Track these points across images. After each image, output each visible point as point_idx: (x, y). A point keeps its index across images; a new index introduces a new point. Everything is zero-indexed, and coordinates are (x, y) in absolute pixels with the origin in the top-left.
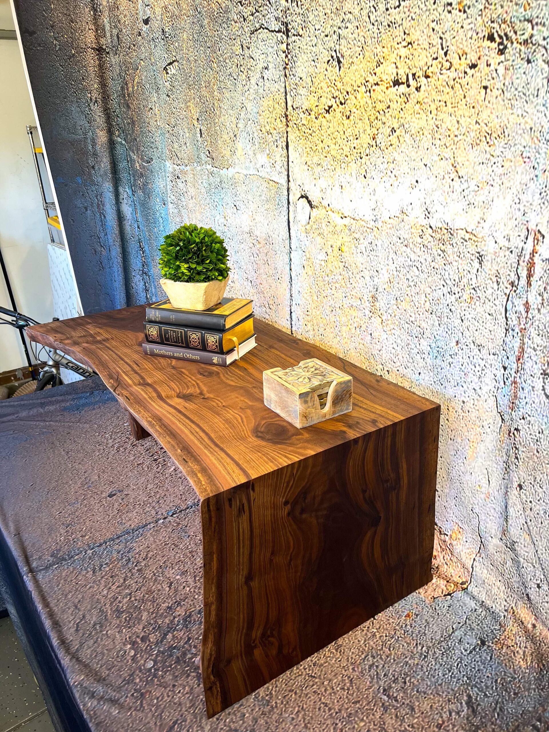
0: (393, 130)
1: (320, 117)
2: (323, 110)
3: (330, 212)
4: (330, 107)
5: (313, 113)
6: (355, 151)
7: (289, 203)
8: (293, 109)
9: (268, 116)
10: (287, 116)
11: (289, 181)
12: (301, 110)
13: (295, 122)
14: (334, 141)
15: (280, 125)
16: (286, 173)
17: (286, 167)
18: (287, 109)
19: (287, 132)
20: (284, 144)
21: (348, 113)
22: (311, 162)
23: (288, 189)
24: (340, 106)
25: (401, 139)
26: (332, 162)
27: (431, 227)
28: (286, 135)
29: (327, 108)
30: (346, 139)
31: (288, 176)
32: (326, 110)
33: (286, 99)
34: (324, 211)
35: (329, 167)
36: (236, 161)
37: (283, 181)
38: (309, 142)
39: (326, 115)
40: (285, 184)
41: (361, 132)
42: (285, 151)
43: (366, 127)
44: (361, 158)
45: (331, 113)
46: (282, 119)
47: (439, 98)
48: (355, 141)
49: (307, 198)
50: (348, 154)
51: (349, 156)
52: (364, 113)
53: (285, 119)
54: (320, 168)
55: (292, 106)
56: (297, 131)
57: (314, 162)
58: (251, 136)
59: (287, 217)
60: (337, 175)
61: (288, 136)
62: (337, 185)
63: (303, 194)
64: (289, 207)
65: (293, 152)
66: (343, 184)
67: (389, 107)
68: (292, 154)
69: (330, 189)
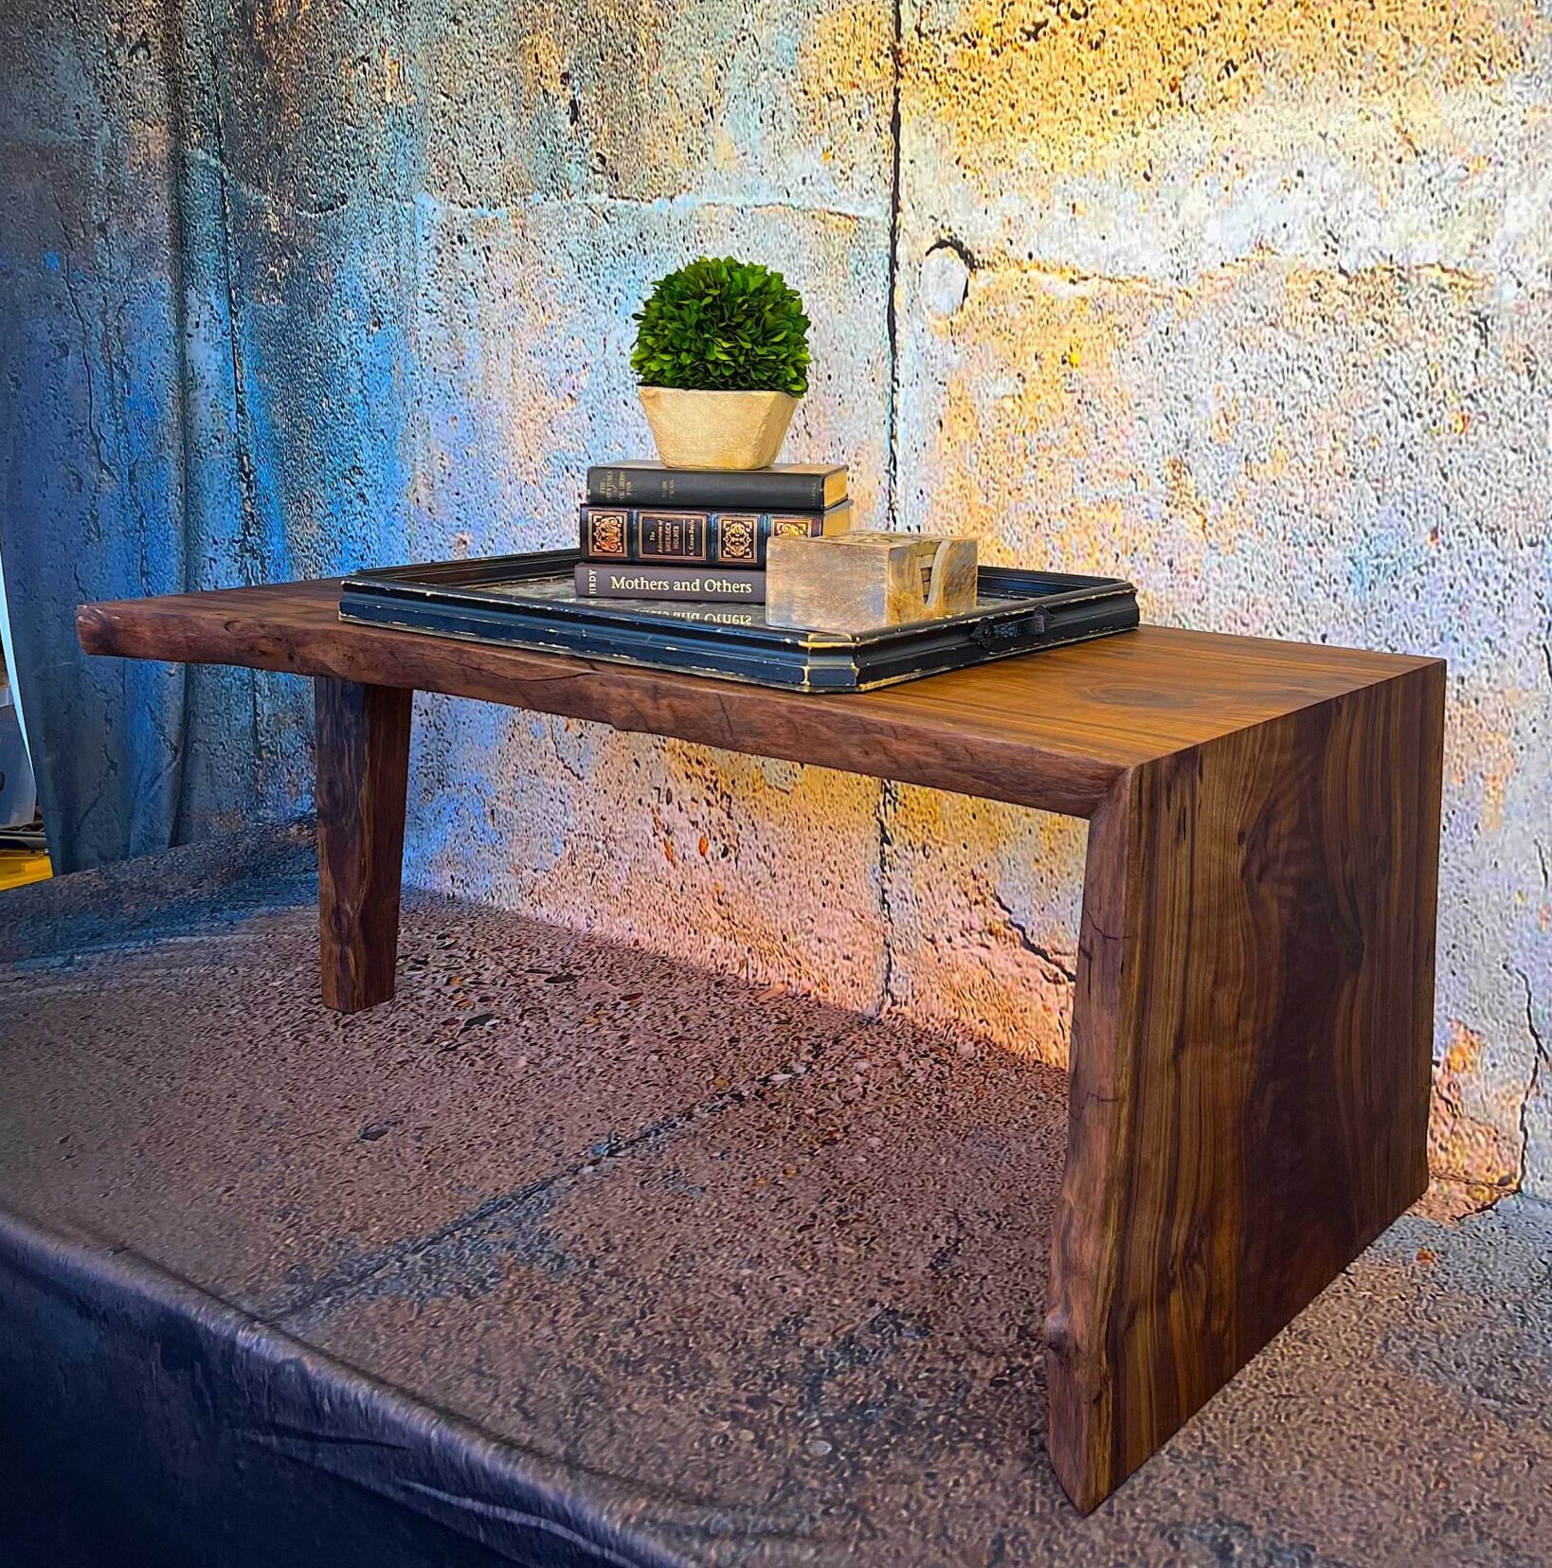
0: (1230, 66)
1: (1008, 49)
2: (1018, 33)
3: (1033, 273)
4: (1038, 26)
5: (986, 40)
6: (1118, 119)
7: (894, 263)
8: (920, 35)
9: (831, 54)
10: (896, 53)
11: (896, 209)
12: (945, 37)
13: (926, 65)
14: (1052, 101)
15: (872, 74)
16: (889, 191)
17: (889, 176)
18: (899, 36)
19: (897, 92)
20: (885, 122)
21: (1095, 38)
22: (974, 156)
23: (893, 232)
24: (1072, 21)
25: (1254, 85)
26: (1044, 152)
27: (1342, 271)
28: (892, 97)
29: (1031, 28)
30: (1089, 95)
31: (895, 197)
32: (1028, 34)
33: (897, 13)
34: (1014, 272)
35: (1035, 164)
36: (709, 175)
37: (877, 210)
38: (969, 111)
39: (1026, 45)
40: (885, 221)
41: (1134, 75)
42: (889, 137)
43: (1151, 64)
44: (1135, 135)
45: (1045, 40)
46: (881, 60)
48: (1119, 97)
49: (957, 246)
50: (1095, 128)
51: (1098, 135)
52: (1143, 34)
53: (890, 62)
54: (1002, 169)
55: (918, 29)
56: (932, 88)
57: (985, 155)
58: (768, 107)
59: (885, 302)
60: (1060, 181)
61: (898, 100)
62: (1059, 205)
63: (944, 236)
64: (893, 276)
65: (914, 137)
66: (1076, 200)
67: (1217, 17)
68: (911, 143)
69: (1035, 215)
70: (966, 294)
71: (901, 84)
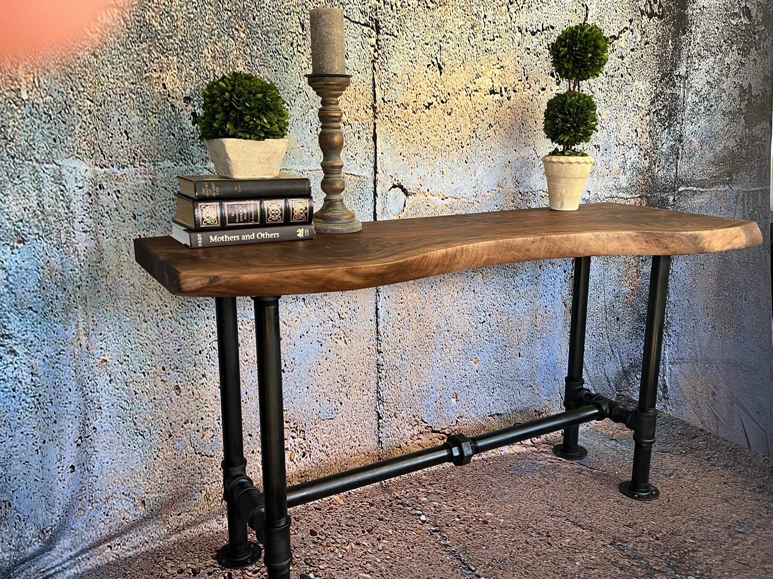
0: (490, 126)
1: (419, 111)
2: (422, 106)
3: (429, 196)
4: (430, 104)
5: (410, 107)
6: (457, 141)
7: (375, 194)
8: (384, 102)
10: (374, 108)
11: (376, 172)
12: (394, 104)
13: (387, 114)
15: (364, 116)
16: (373, 165)
17: (373, 159)
18: (375, 101)
19: (375, 124)
20: (370, 136)
21: (449, 111)
22: (407, 152)
23: (375, 181)
24: (441, 104)
25: (497, 133)
26: (432, 152)
27: (520, 193)
28: (373, 126)
29: (427, 105)
30: (447, 132)
31: (375, 168)
32: (426, 107)
33: (374, 91)
34: (423, 196)
35: (429, 156)
37: (368, 172)
38: (404, 135)
39: (425, 111)
40: (371, 177)
41: (462, 126)
42: (372, 143)
43: (467, 123)
44: (462, 147)
45: (432, 110)
46: (368, 110)
47: (523, 106)
48: (457, 133)
49: (401, 187)
50: (450, 144)
51: (451, 146)
52: (465, 112)
53: (372, 111)
54: (417, 157)
55: (383, 99)
56: (390, 124)
57: (411, 152)
59: (372, 210)
60: (438, 163)
61: (375, 128)
62: (438, 172)
63: (396, 183)
64: (375, 199)
65: (383, 143)
66: (444, 170)
67: (487, 109)
68: (381, 146)
69: (429, 175)
70: (405, 206)
71: (376, 121)
